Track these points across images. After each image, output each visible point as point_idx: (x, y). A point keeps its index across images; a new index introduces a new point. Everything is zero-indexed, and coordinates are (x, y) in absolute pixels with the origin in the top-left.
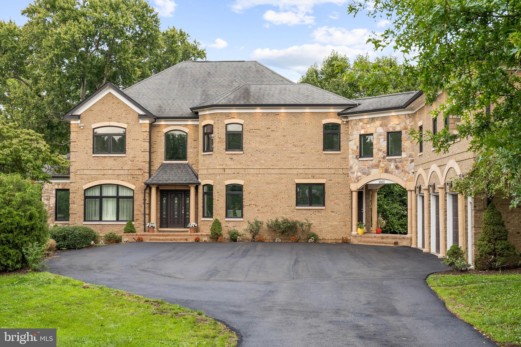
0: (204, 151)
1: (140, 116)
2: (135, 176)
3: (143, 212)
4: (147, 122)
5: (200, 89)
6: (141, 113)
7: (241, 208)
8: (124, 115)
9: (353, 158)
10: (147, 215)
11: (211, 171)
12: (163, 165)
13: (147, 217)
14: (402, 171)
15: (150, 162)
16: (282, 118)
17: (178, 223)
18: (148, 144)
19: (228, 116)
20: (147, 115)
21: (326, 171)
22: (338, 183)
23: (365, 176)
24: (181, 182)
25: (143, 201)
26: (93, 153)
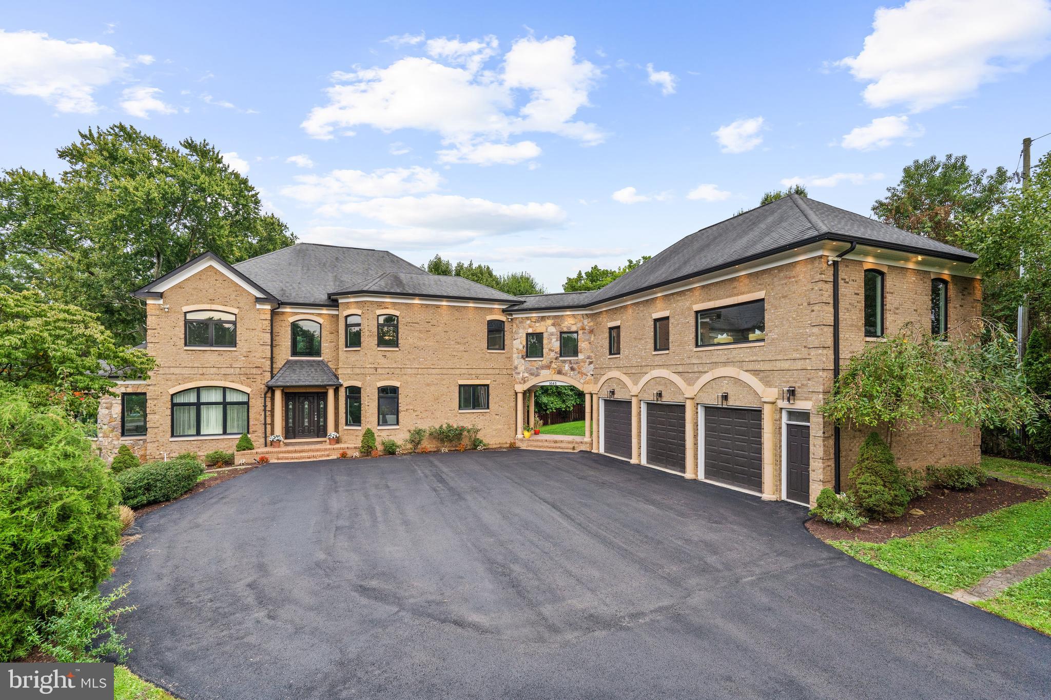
0: (346, 346)
1: (258, 300)
2: (251, 376)
3: (263, 422)
4: (268, 307)
5: (330, 274)
6: (259, 295)
7: (397, 413)
8: (233, 297)
9: (518, 358)
10: (268, 425)
11: (358, 371)
12: (288, 362)
13: (269, 427)
14: (579, 373)
15: (272, 358)
16: (444, 312)
17: (309, 431)
18: (269, 335)
19: (380, 305)
20: (268, 298)
21: (490, 371)
22: (503, 384)
23: (532, 377)
24: (317, 383)
25: (263, 408)
26: (186, 345)
